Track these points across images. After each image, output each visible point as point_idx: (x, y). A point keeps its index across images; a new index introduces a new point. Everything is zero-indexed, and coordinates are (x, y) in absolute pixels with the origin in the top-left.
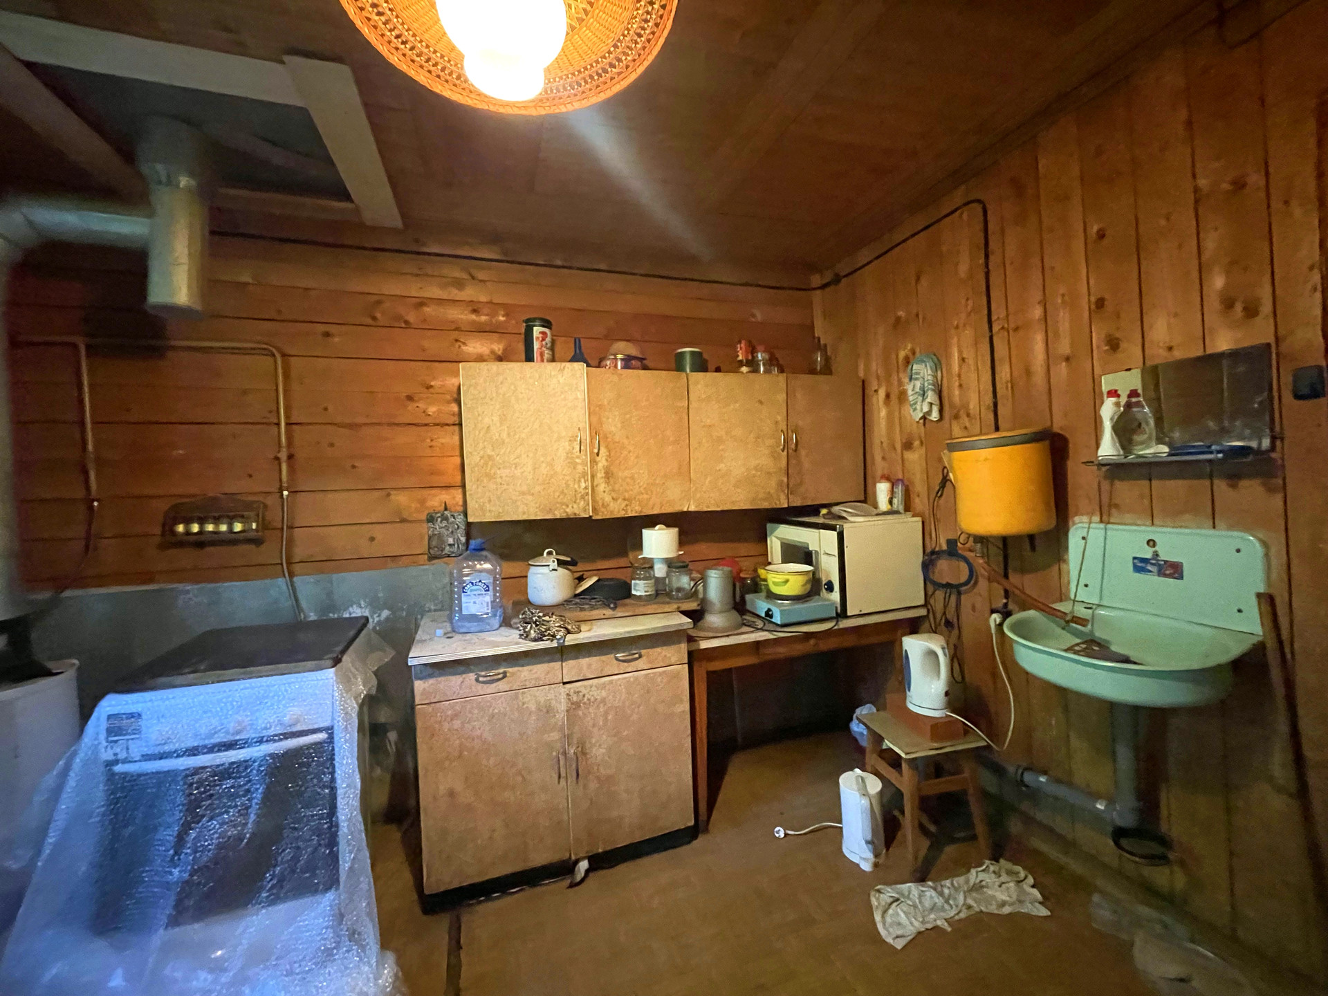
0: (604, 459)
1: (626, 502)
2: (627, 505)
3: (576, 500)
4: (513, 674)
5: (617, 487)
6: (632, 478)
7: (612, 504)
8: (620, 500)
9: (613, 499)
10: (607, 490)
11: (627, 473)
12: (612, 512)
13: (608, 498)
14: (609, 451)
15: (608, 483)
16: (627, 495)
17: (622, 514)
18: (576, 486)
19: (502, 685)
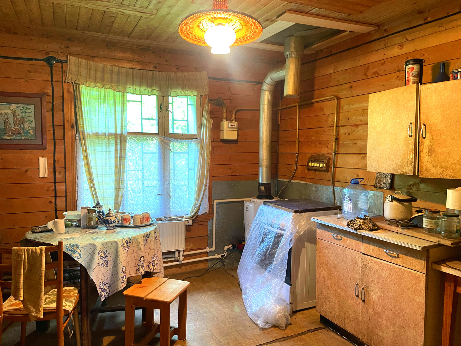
0: (428, 141)
1: (443, 169)
2: (443, 171)
3: (408, 165)
4: (344, 240)
5: (436, 159)
6: (449, 153)
7: (432, 169)
8: (438, 168)
9: (433, 166)
10: (430, 160)
11: (444, 150)
12: (432, 174)
13: (429, 166)
14: (432, 136)
15: (430, 156)
16: (444, 164)
17: (439, 176)
18: (408, 157)
19: (340, 242)
